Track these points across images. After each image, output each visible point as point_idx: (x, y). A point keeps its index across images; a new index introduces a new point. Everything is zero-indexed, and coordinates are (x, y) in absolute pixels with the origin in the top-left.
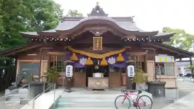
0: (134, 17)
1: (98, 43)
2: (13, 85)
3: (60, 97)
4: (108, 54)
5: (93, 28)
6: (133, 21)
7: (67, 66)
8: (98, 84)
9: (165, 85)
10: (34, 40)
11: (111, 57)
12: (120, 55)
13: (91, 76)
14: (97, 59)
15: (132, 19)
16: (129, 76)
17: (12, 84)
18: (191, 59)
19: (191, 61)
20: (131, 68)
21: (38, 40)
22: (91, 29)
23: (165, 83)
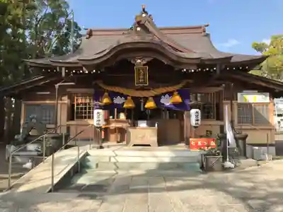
2: (17, 140)
7: (96, 111)
9: (247, 140)
11: (164, 94)
12: (176, 93)
14: (140, 98)
15: (205, 30)
17: (16, 137)
20: (197, 112)
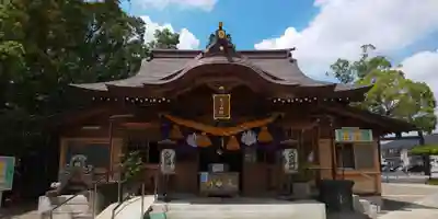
0: (293, 49)
1: (222, 107)
3: (151, 209)
5: (214, 80)
6: (293, 57)
7: (164, 151)
8: (219, 184)
12: (264, 129)
14: (220, 137)
15: (290, 55)
17: (53, 185)
18: (420, 134)
19: (420, 137)
21: (105, 100)
22: (209, 82)
23: (353, 183)
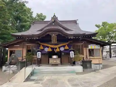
0: (77, 20)
4: (60, 46)
7: (38, 53)
8: (55, 61)
10: (19, 38)
11: (61, 47)
12: (66, 46)
13: (51, 57)
14: (54, 48)
16: (71, 57)
17: (6, 63)
20: (72, 53)
21: (21, 38)
22: (50, 33)
